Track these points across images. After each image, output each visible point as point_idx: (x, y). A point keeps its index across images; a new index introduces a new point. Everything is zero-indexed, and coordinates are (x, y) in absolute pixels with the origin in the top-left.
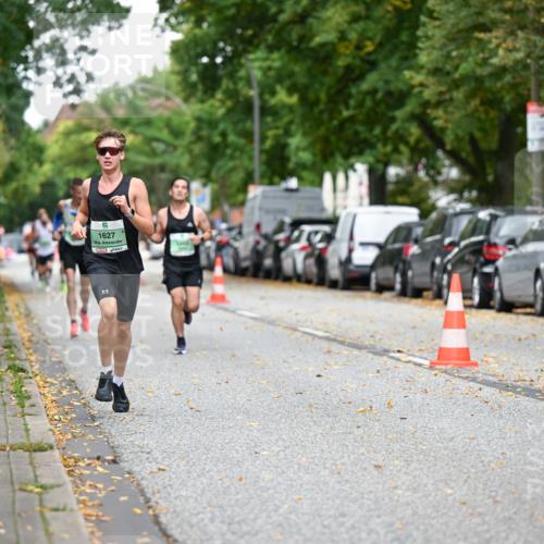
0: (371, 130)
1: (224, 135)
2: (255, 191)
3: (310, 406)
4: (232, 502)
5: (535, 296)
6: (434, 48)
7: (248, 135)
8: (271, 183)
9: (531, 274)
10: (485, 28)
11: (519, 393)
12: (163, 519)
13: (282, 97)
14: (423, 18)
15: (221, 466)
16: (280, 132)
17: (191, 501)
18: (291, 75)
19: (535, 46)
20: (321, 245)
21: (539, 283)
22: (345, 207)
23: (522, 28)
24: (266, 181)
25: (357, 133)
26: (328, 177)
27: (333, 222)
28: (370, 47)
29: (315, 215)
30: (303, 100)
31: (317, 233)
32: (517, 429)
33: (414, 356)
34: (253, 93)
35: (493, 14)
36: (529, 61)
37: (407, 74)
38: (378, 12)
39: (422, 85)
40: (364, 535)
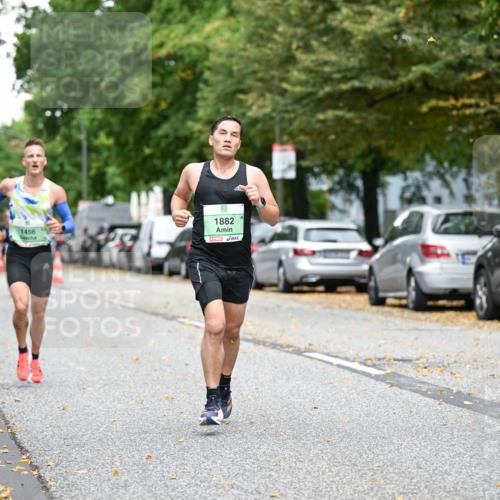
0: (164, 163)
1: (62, 166)
2: (83, 206)
3: (122, 356)
4: (67, 424)
5: (279, 279)
6: (208, 106)
7: (78, 166)
8: (94, 200)
9: (276, 264)
10: (244, 92)
11: (267, 346)
12: (19, 437)
13: (103, 139)
14: (201, 85)
15: (59, 399)
16: (101, 164)
17: (38, 422)
18: (109, 124)
19: (278, 103)
20: (129, 244)
21: (281, 270)
22: (146, 216)
23: (270, 91)
24: (91, 197)
25: (155, 166)
26: (134, 196)
27: (138, 227)
28: (163, 105)
29: (126, 222)
30: (117, 142)
31: (126, 235)
32: (266, 371)
33: (193, 320)
34: (82, 137)
35: (249, 82)
36: (274, 114)
37: (190, 124)
38: (170, 81)
39: (200, 132)
40: (159, 447)
